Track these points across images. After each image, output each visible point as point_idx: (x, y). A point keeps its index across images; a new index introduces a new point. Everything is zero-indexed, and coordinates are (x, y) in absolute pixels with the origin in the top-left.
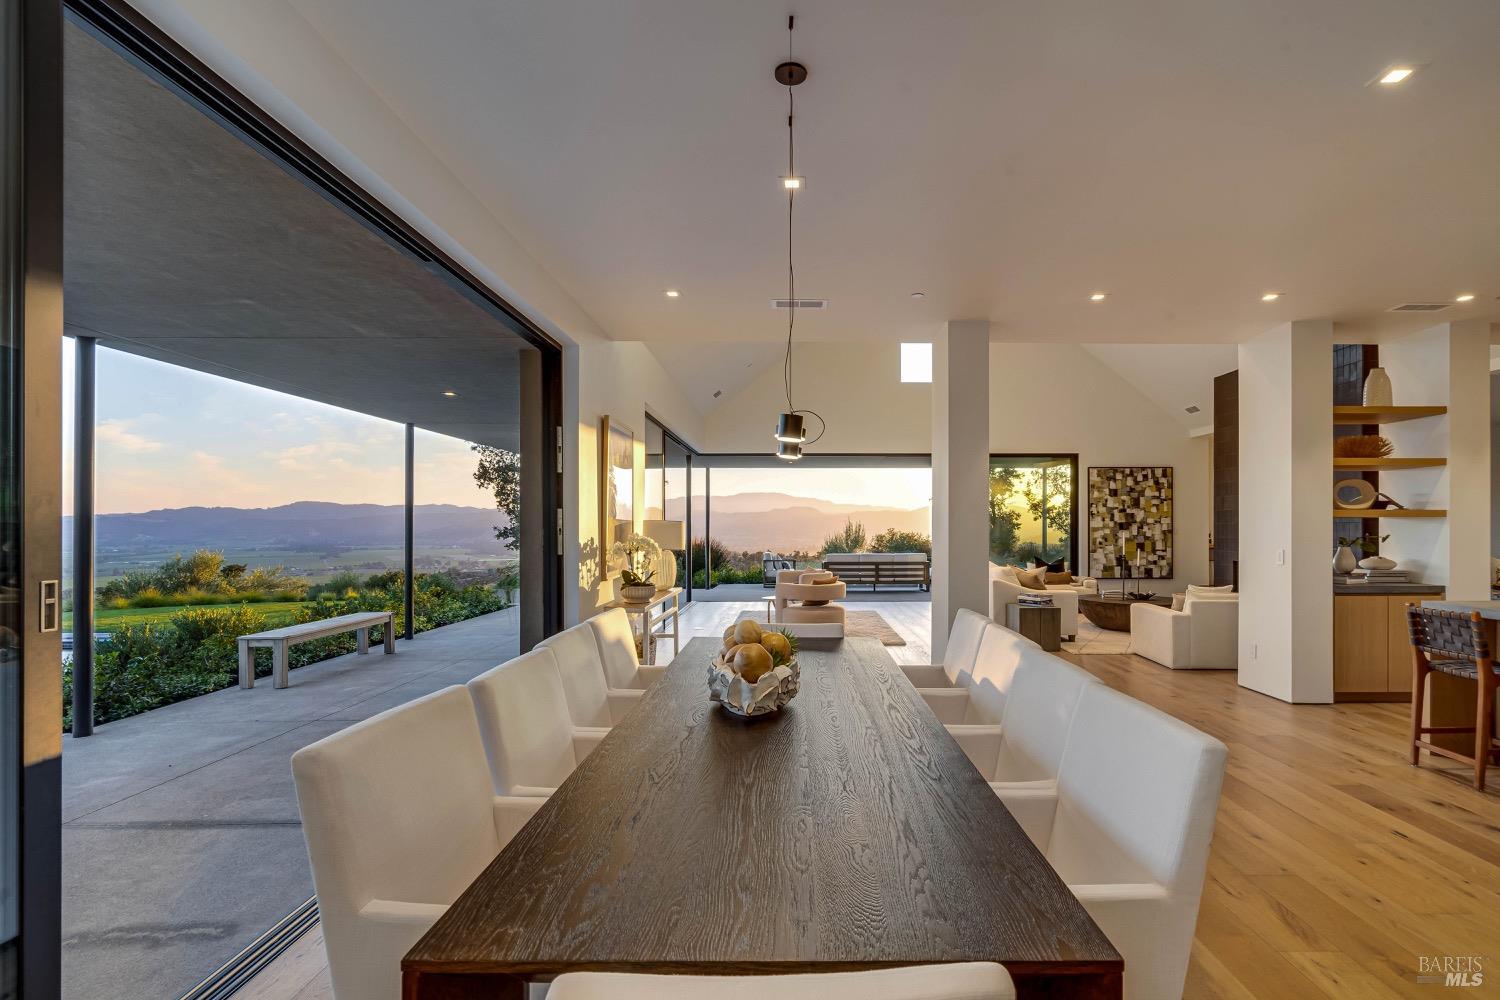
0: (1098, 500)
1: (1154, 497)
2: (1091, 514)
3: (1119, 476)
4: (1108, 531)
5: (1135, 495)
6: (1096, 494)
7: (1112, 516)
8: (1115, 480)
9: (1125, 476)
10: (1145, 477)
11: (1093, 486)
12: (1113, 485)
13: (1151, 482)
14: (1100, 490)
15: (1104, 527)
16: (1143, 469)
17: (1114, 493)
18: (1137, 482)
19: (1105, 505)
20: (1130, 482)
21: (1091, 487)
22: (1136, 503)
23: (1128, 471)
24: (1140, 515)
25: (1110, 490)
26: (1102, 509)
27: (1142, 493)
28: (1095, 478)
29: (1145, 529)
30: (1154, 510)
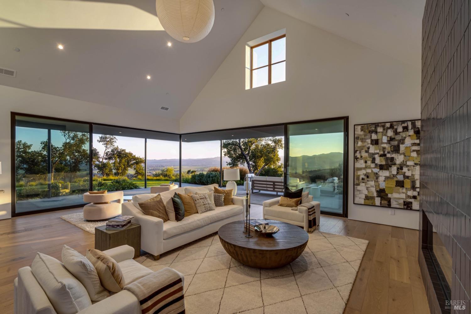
0: (361, 148)
1: (414, 144)
2: (356, 158)
3: (380, 130)
4: (369, 171)
5: (396, 143)
6: (360, 144)
7: (373, 161)
8: (376, 133)
9: (386, 129)
10: (406, 129)
11: (358, 138)
12: (374, 137)
13: (411, 132)
14: (363, 140)
15: (366, 167)
16: (403, 122)
17: (376, 142)
18: (396, 133)
19: (367, 152)
20: (390, 133)
21: (356, 139)
22: (396, 150)
23: (388, 125)
24: (399, 159)
25: (372, 141)
26: (364, 155)
27: (402, 141)
28: (359, 132)
29: (405, 169)
30: (414, 155)
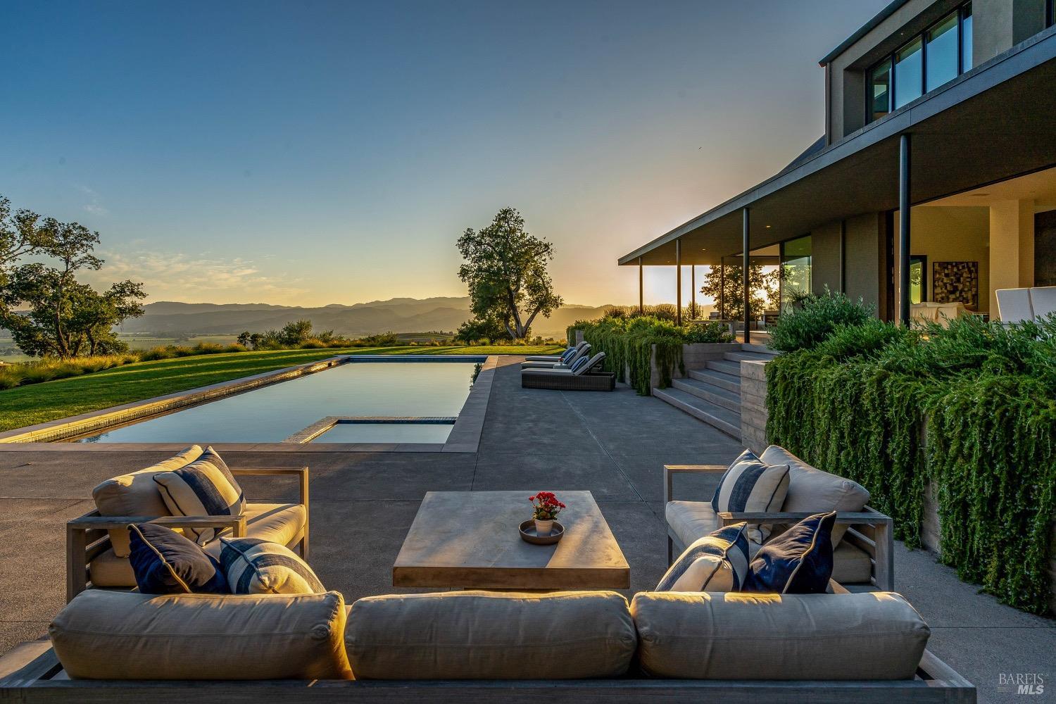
0: (939, 279)
1: (968, 277)
2: (935, 287)
3: (950, 267)
4: (944, 295)
5: (958, 276)
6: (938, 276)
7: (946, 288)
8: (948, 269)
9: (953, 267)
10: (963, 267)
11: (936, 272)
12: (946, 271)
13: (966, 270)
14: (940, 274)
15: (942, 293)
16: (962, 263)
17: (947, 275)
18: (958, 270)
19: (942, 281)
20: (955, 270)
21: (935, 272)
22: (958, 280)
23: (954, 264)
24: (960, 287)
25: (945, 274)
26: (941, 283)
27: (961, 275)
28: (937, 267)
29: (963, 294)
30: (968, 284)
